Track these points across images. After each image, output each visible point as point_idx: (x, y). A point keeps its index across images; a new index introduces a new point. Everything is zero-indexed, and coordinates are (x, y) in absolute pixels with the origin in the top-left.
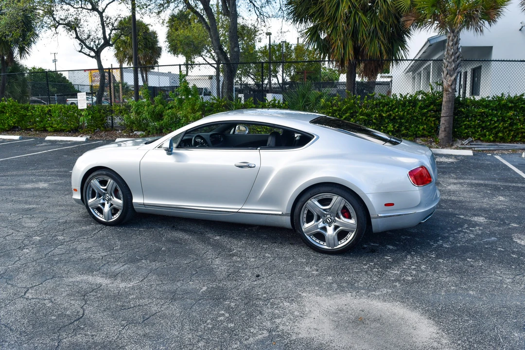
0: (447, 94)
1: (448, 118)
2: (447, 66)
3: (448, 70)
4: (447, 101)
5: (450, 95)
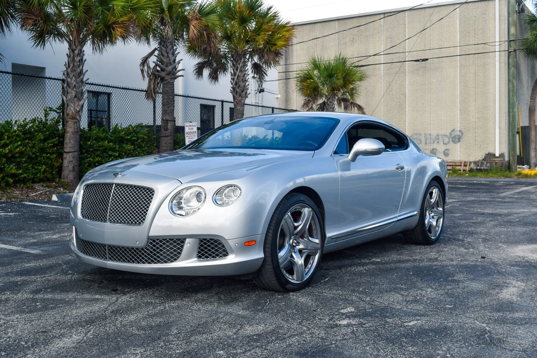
0: (74, 122)
1: (76, 153)
2: (75, 86)
3: (76, 92)
4: (75, 133)
5: (78, 124)
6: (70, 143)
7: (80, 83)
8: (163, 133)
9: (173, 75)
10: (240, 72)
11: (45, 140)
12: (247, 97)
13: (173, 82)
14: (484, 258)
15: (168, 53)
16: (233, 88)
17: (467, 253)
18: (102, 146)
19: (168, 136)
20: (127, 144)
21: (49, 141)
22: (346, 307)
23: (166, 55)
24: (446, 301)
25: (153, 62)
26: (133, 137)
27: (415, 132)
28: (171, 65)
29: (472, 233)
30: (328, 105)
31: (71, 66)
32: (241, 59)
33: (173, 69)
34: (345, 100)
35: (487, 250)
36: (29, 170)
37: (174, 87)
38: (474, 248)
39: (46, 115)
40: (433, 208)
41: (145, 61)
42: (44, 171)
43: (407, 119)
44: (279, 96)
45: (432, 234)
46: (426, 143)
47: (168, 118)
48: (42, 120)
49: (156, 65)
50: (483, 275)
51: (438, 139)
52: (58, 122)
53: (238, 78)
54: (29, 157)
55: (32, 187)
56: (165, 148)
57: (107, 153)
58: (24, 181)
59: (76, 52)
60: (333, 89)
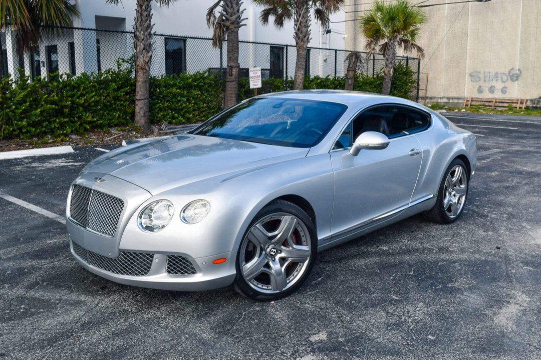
0: (144, 73)
1: (146, 100)
2: (143, 39)
3: (144, 45)
4: (145, 82)
5: (147, 74)
6: (140, 91)
7: (148, 36)
8: (229, 78)
9: (237, 23)
10: (302, 18)
11: (119, 88)
12: (308, 42)
13: (237, 31)
14: (499, 248)
15: (232, 4)
16: (296, 33)
17: (484, 238)
18: (171, 93)
19: (233, 81)
20: (195, 89)
21: (122, 90)
22: (320, 331)
23: (230, 5)
24: (431, 327)
25: (219, 12)
26: (200, 82)
27: (475, 70)
28: (235, 14)
29: (500, 205)
30: (389, 46)
31: (139, 21)
32: (304, 6)
33: (237, 19)
34: (406, 41)
35: (508, 233)
36: (105, 116)
37: (238, 35)
38: (494, 229)
39: (119, 65)
40: (455, 186)
41: (211, 12)
42: (119, 117)
43: (468, 58)
44: (346, 36)
45: (452, 213)
46: (485, 81)
47: (232, 64)
48: (115, 71)
49: (222, 15)
50: (488, 279)
51: (497, 77)
52: (130, 72)
53: (300, 24)
54: (105, 105)
55: (108, 131)
56: (230, 92)
57: (176, 99)
58: (101, 126)
59: (144, 7)
60: (394, 31)
